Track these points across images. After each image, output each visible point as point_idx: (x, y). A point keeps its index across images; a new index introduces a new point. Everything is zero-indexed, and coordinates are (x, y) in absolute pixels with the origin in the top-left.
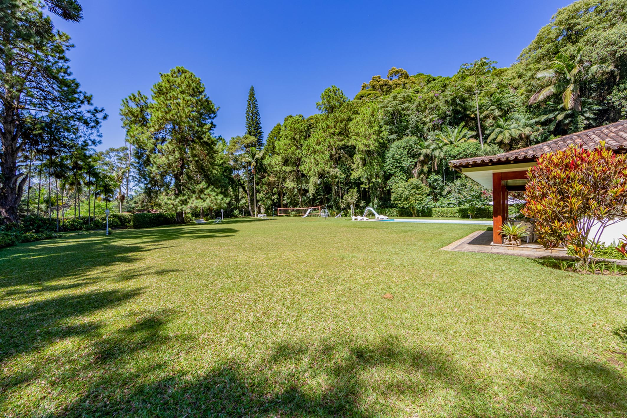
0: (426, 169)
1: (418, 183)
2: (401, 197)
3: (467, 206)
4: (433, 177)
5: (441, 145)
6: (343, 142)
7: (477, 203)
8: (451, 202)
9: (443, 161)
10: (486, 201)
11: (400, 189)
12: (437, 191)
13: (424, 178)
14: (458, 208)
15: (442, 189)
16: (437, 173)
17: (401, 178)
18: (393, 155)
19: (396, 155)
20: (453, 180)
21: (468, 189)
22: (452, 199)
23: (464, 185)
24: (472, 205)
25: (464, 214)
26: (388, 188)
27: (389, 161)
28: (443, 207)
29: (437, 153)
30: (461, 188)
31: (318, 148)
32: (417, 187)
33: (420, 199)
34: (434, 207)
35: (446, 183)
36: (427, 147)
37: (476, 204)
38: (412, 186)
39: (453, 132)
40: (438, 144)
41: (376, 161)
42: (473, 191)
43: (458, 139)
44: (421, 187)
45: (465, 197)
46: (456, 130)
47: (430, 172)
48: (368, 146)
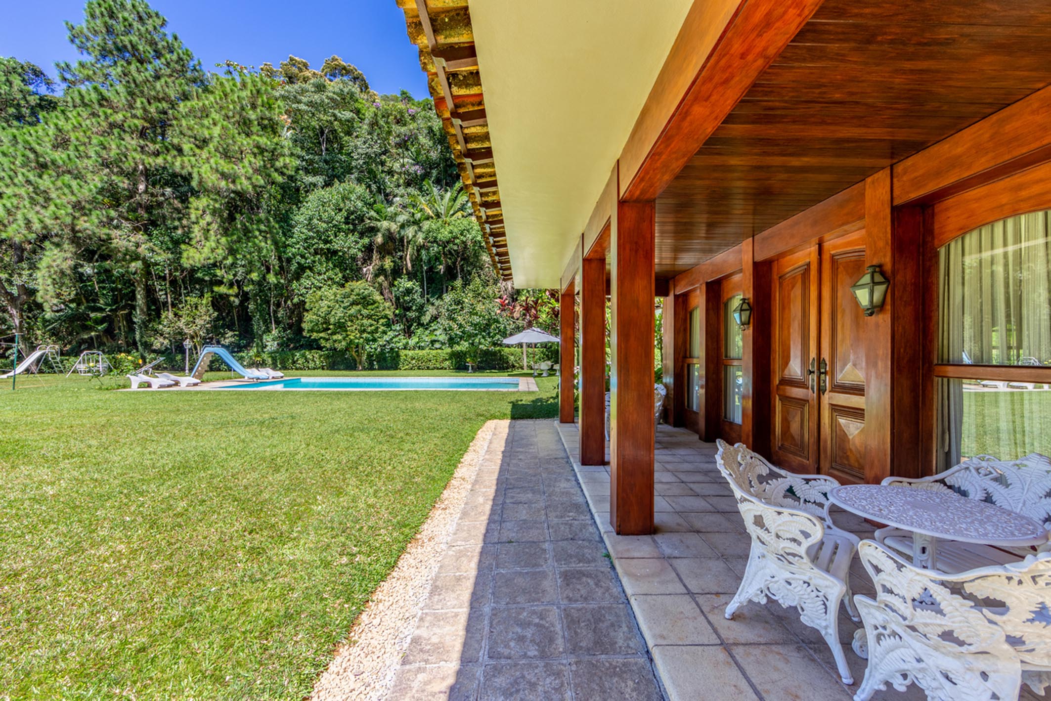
0: (388, 263)
1: (366, 292)
2: (327, 322)
3: (464, 346)
4: (405, 283)
5: (418, 216)
6: (160, 161)
7: (482, 340)
8: (436, 338)
9: (423, 252)
10: (498, 336)
11: (325, 303)
12: (412, 314)
13: (386, 284)
14: (449, 350)
15: (421, 309)
16: (411, 276)
17: (330, 279)
18: (311, 219)
19: (315, 221)
20: (442, 293)
21: (466, 310)
22: (438, 333)
23: (458, 302)
24: (472, 344)
25: (459, 364)
26: (296, 300)
27: (301, 232)
28: (421, 348)
29: (410, 232)
30: (454, 307)
31: (59, 156)
32: (364, 301)
33: (369, 329)
34: (405, 348)
35: (428, 300)
36: (392, 218)
37: (480, 343)
38: (353, 297)
39: (442, 198)
40: (413, 214)
41: (263, 227)
42: (476, 314)
43: (451, 212)
44: (375, 302)
45: (460, 326)
46: (448, 195)
47: (397, 272)
48: (231, 178)
